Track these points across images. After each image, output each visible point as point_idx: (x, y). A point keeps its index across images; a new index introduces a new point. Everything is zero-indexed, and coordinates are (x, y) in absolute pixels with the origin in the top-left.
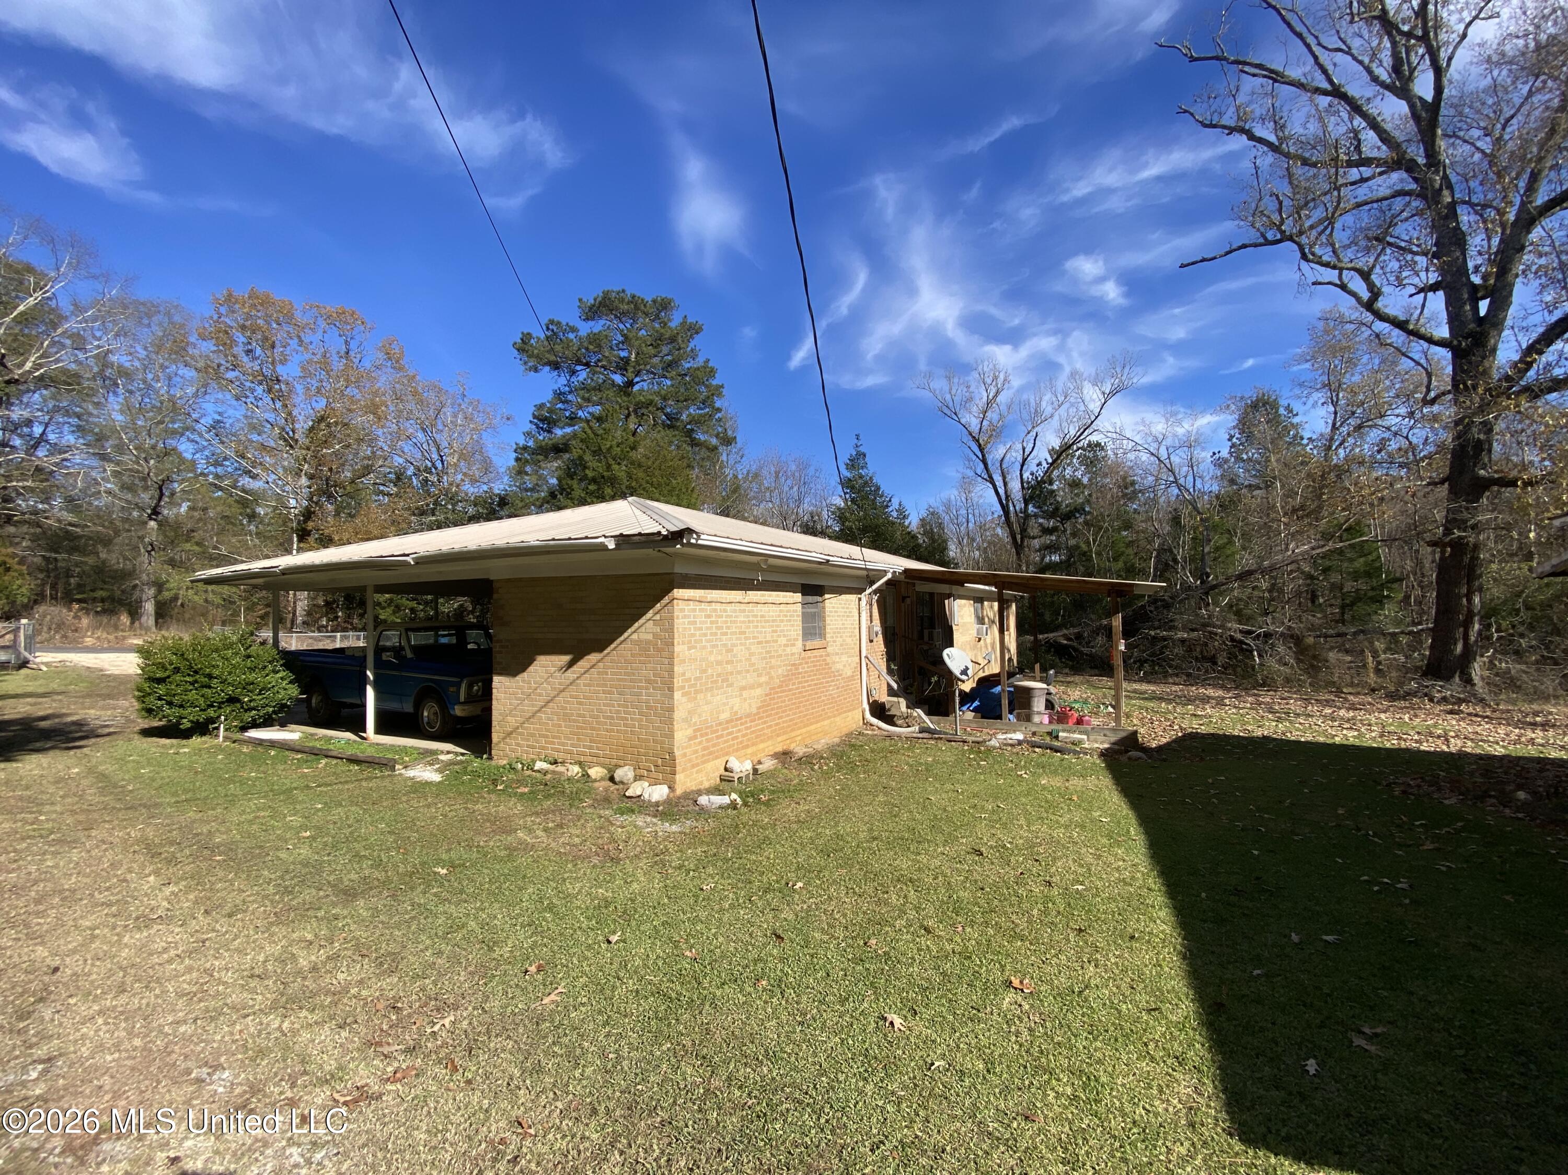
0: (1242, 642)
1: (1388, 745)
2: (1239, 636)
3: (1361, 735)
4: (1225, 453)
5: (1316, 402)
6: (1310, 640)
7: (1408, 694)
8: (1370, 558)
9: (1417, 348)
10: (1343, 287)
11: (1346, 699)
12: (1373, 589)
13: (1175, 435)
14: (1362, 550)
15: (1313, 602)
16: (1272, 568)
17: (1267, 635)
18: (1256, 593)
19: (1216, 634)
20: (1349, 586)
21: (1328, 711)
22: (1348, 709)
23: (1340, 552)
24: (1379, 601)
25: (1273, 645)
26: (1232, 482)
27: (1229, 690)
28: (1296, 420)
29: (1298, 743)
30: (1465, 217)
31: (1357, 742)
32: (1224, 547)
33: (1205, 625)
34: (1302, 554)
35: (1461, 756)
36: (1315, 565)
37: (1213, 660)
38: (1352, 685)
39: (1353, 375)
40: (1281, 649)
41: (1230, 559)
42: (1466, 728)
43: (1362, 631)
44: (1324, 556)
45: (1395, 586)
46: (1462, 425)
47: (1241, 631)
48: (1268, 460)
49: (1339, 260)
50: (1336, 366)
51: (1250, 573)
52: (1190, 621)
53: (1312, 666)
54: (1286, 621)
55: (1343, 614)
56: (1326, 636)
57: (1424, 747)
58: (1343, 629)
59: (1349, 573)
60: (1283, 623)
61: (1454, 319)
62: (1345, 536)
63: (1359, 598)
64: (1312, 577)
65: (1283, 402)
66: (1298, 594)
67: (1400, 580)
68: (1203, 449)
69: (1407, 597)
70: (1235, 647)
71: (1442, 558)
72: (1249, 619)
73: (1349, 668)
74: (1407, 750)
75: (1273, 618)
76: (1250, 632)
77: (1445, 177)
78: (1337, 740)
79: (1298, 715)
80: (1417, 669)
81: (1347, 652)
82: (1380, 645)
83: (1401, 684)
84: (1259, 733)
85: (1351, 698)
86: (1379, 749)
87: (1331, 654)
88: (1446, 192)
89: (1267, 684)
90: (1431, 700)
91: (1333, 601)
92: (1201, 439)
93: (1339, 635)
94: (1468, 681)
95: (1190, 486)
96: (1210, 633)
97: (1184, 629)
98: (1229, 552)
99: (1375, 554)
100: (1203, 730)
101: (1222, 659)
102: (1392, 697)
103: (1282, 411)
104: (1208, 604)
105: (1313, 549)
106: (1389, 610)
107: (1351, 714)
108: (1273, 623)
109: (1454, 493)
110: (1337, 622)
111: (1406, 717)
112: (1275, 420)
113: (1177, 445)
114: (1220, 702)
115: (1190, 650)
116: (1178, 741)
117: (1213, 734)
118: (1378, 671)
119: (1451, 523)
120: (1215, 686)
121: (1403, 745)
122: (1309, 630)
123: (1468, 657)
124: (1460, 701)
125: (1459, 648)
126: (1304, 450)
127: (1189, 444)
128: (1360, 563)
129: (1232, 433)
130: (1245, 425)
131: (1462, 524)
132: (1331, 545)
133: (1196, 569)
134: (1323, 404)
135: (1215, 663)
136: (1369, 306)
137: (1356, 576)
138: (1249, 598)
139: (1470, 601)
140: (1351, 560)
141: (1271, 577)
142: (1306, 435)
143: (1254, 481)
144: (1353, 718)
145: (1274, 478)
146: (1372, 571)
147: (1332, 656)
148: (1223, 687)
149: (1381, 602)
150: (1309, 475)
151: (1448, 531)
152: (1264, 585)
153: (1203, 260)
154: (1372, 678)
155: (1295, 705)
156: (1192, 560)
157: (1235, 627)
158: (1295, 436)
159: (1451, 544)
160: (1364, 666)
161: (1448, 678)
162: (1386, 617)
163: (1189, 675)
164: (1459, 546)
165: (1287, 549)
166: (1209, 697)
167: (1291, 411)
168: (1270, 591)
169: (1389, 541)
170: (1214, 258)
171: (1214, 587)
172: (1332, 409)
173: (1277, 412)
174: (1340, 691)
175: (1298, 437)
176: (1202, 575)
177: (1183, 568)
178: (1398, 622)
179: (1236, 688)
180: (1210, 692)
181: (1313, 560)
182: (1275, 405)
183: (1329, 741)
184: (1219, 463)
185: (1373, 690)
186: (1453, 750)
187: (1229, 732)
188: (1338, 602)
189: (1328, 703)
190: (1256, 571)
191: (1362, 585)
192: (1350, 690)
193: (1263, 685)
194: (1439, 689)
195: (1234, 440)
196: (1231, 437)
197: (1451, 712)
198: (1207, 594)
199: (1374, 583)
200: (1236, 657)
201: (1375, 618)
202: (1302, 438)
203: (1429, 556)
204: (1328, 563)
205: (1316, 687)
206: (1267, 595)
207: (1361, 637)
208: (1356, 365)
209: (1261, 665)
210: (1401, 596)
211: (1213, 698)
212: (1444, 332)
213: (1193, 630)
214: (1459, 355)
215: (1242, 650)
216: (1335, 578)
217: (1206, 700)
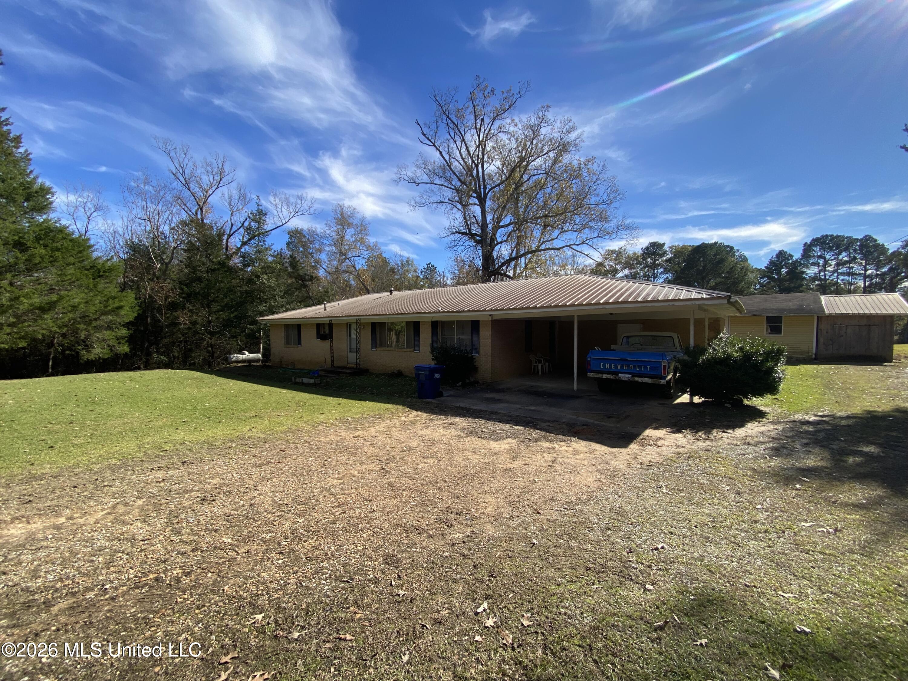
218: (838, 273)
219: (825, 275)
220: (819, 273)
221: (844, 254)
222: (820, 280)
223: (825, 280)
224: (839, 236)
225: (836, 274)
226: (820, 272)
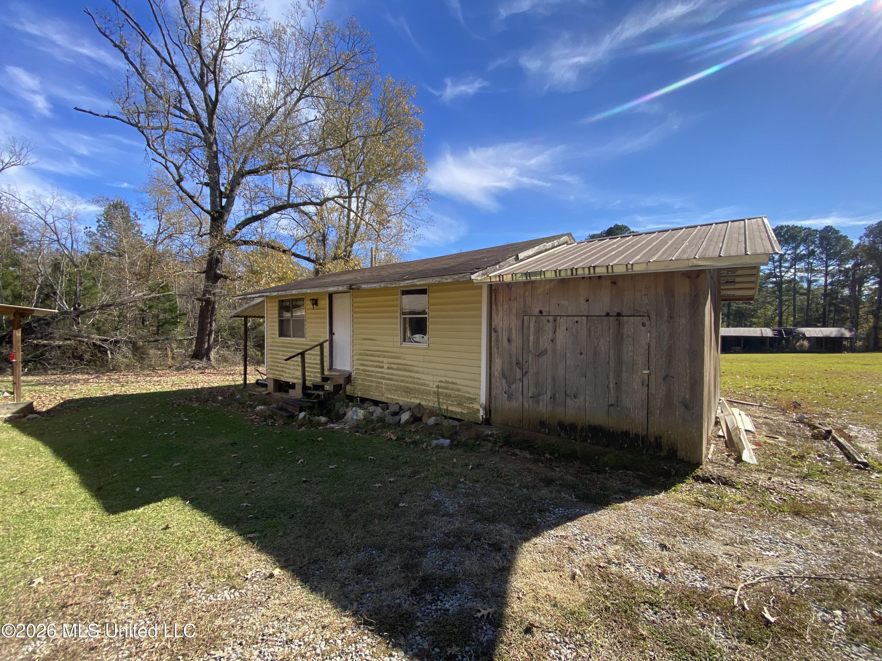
0: (100, 346)
1: (174, 389)
2: (99, 343)
3: (163, 387)
4: (94, 229)
5: (150, 216)
6: (141, 344)
7: (185, 367)
8: (172, 302)
9: (197, 210)
10: (167, 168)
11: (157, 373)
12: (173, 318)
13: (59, 209)
14: (169, 298)
15: (143, 323)
16: (121, 304)
17: (117, 342)
18: (110, 317)
19: (83, 342)
20: (161, 316)
21: (148, 378)
22: (158, 377)
23: (158, 298)
24: (175, 324)
25: (119, 347)
26: (98, 248)
27: (92, 374)
28: (139, 222)
29: (133, 395)
30: (221, 159)
31: (161, 390)
32: (90, 288)
33: (75, 336)
34: (139, 297)
35: (203, 389)
36: (145, 304)
37: (81, 358)
38: (161, 365)
39: (170, 208)
40: (124, 349)
41: (95, 295)
42: (206, 378)
43: (167, 339)
44: (150, 299)
45: (184, 317)
46: (212, 251)
47: (100, 340)
48: (121, 241)
49: (167, 155)
50: (161, 201)
51: (109, 306)
52: (66, 334)
53: (141, 357)
54: (128, 334)
55: (158, 330)
56: (149, 342)
57: (189, 387)
58: (158, 338)
59: (161, 310)
60: (126, 335)
61: (213, 203)
62: (161, 290)
63: (167, 322)
64: (143, 311)
65: (132, 210)
66: (135, 319)
67: (185, 314)
68: (80, 224)
69: (188, 323)
70: (96, 349)
71: (201, 307)
72: (105, 333)
73: (160, 357)
74: (182, 390)
75: (120, 332)
76: (106, 340)
77: (215, 139)
78: (152, 391)
79: (132, 382)
80: (189, 355)
81: (159, 349)
82: (174, 346)
83: (183, 363)
84: (111, 394)
85: (159, 372)
86: (170, 391)
87: (151, 351)
88: (214, 146)
89: (115, 369)
90: (194, 369)
91: (153, 324)
92: (79, 217)
93: (156, 341)
94: (209, 359)
95: (69, 245)
96: (80, 341)
97: (59, 339)
98: (93, 292)
99: (174, 302)
100: (77, 397)
101: (87, 356)
102: (178, 369)
103: (131, 215)
104: (79, 323)
105: (144, 295)
106: (180, 328)
107: (159, 378)
108: (120, 335)
109: (208, 278)
110: (154, 334)
111: (183, 377)
112: (126, 219)
113: (61, 217)
114: (86, 381)
115: (64, 353)
116: (60, 405)
117: (84, 398)
118: (173, 358)
119: (206, 291)
120: (82, 373)
121: (180, 388)
122: (140, 338)
123: (209, 349)
124: (205, 368)
125: (206, 346)
126: (142, 240)
127: (69, 218)
128: (167, 305)
129: (100, 218)
130: (108, 216)
131: (209, 292)
132: (153, 295)
133: (70, 300)
134: (154, 218)
135: (82, 360)
136: (178, 183)
137: (165, 311)
138: (106, 320)
139: (211, 325)
140: (163, 304)
141: (120, 309)
142: (144, 232)
143: (112, 251)
144: (160, 380)
145: (124, 252)
146: (173, 309)
147: (152, 352)
148: (88, 373)
149: (176, 324)
150: (145, 255)
151: (204, 295)
152: (115, 313)
153: (90, 112)
154: (170, 362)
155: (131, 378)
156: (68, 294)
157: (96, 338)
158: (138, 231)
159: (205, 300)
160: (167, 356)
161: (201, 359)
162: (178, 332)
163: (63, 368)
164: (208, 302)
165: (130, 294)
166: (79, 380)
167: (137, 216)
168: (119, 317)
169: (181, 295)
170: (98, 115)
171: (83, 313)
172: (158, 222)
173: (128, 214)
174: (154, 369)
175: (139, 232)
176: (75, 305)
177: (61, 299)
178: (182, 334)
179: (96, 373)
180: (79, 376)
181: (144, 301)
182: (127, 209)
183: (148, 392)
184: (90, 235)
185: (170, 367)
186: (199, 387)
187: (93, 396)
188: (156, 324)
189: (148, 375)
190: (111, 305)
191: (168, 316)
192: (160, 368)
193: (113, 370)
194: (198, 364)
195: (101, 223)
196: (99, 221)
197: (202, 373)
198: (78, 316)
199: (173, 315)
200: (96, 355)
201: (172, 332)
202: (142, 233)
203: (198, 305)
204: (152, 304)
205: (142, 368)
206: (117, 319)
207: (166, 342)
208: (171, 204)
209: (112, 358)
210: (185, 322)
211: (82, 380)
212: (208, 207)
213: (66, 339)
214: (213, 219)
215: (100, 351)
216: (155, 311)
217: (76, 381)
218: (795, 269)
219: (781, 272)
220: (774, 270)
221: (802, 248)
222: (776, 276)
223: (782, 277)
224: (796, 227)
225: (793, 271)
226: (775, 267)
